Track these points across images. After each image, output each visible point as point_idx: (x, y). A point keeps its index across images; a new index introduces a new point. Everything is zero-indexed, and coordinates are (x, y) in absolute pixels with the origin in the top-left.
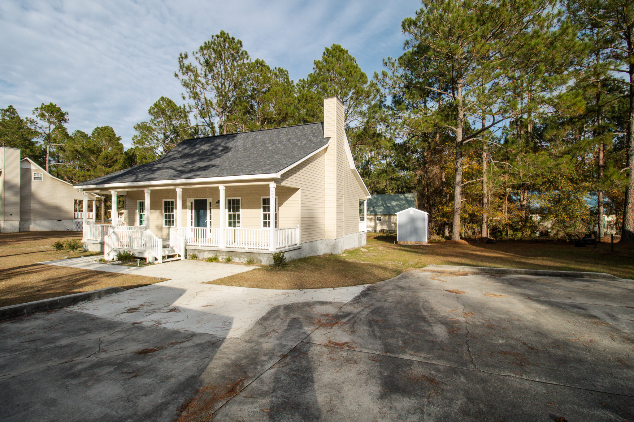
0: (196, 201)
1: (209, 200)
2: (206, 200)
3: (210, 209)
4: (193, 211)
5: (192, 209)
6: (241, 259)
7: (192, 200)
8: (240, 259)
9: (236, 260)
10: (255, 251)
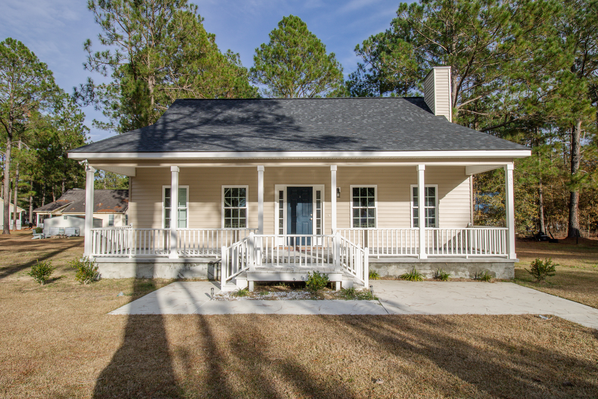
0: (290, 190)
1: (316, 188)
2: (311, 188)
3: (318, 203)
4: (285, 205)
5: (281, 203)
6: (460, 273)
7: (283, 187)
8: (456, 273)
9: (452, 274)
10: (487, 260)
